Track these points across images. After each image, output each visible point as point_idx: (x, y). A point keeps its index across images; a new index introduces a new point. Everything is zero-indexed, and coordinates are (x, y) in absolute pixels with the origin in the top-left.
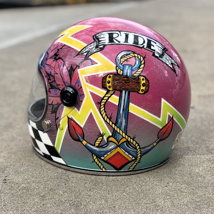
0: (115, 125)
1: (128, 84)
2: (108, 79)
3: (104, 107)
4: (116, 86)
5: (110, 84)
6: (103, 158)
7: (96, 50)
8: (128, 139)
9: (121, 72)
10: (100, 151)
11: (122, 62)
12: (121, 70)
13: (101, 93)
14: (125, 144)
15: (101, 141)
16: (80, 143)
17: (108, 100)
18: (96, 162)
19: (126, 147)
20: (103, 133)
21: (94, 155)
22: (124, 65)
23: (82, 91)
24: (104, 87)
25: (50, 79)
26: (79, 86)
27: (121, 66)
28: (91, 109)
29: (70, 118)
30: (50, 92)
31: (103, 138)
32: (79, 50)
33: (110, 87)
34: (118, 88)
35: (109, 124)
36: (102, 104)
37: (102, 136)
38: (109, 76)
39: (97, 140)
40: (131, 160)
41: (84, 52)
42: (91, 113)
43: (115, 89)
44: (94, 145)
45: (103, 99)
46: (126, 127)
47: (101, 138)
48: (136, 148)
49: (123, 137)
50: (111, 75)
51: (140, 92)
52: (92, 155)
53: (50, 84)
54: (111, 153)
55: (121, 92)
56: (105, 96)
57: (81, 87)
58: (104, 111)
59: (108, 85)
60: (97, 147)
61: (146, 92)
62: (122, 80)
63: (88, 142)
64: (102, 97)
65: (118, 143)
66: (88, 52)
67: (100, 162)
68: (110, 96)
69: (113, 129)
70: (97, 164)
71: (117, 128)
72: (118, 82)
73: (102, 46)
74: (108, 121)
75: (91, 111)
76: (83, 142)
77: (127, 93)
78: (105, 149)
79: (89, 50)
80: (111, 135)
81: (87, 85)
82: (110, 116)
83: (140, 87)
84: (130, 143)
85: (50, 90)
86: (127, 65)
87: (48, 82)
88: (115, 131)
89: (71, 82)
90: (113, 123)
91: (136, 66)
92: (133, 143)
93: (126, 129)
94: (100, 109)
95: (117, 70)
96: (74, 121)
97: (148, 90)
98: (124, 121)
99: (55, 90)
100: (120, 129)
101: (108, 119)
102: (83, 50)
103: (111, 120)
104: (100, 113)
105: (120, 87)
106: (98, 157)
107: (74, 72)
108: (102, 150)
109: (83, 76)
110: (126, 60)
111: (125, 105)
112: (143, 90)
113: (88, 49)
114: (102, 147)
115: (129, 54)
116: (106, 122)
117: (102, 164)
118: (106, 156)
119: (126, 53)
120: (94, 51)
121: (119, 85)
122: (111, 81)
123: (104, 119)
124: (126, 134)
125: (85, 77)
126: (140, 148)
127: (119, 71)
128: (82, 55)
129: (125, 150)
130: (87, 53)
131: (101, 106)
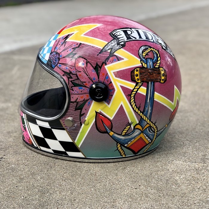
0: (143, 113)
1: (152, 75)
2: (136, 73)
3: (134, 98)
4: (143, 78)
5: (138, 77)
6: (126, 145)
7: (118, 47)
8: (150, 125)
9: (146, 65)
10: (125, 139)
11: (144, 56)
12: (145, 63)
13: (131, 85)
14: (148, 129)
15: (128, 130)
16: (107, 134)
17: (138, 92)
18: (119, 150)
19: (148, 132)
20: (131, 122)
21: (118, 144)
22: (146, 58)
23: (112, 86)
24: (133, 80)
25: (71, 78)
26: (108, 81)
27: (144, 60)
28: (122, 102)
29: (98, 113)
30: (72, 90)
31: (130, 127)
32: (102, 48)
33: (138, 79)
34: (145, 80)
35: (138, 113)
36: (132, 95)
37: (130, 125)
38: (136, 69)
39: (125, 130)
40: (148, 143)
41: (107, 49)
42: (122, 105)
43: (142, 81)
44: (121, 135)
45: (133, 91)
46: (151, 114)
47: (129, 127)
48: (154, 132)
49: (148, 124)
50: (138, 69)
51: (162, 82)
52: (117, 144)
53: (72, 82)
54: (135, 139)
55: (148, 83)
56: (135, 89)
57: (111, 82)
58: (134, 102)
59: (136, 78)
60: (123, 136)
61: (165, 81)
62: (147, 72)
63: (115, 133)
64: (132, 89)
65: (143, 129)
66: (112, 49)
67: (122, 149)
68: (139, 88)
69: (140, 117)
70: (119, 152)
71: (144, 115)
72: (144, 74)
73: (122, 43)
74: (137, 110)
75: (122, 103)
76: (110, 134)
77: (152, 84)
78: (130, 137)
79: (112, 47)
80: (138, 122)
81: (117, 80)
82: (139, 106)
83: (161, 77)
84: (152, 128)
85: (73, 88)
86: (149, 58)
87: (69, 80)
88: (142, 119)
89: (99, 78)
90: (141, 112)
91: (155, 58)
92: (153, 128)
93: (151, 115)
94: (130, 101)
95: (142, 64)
96: (103, 115)
97: (166, 79)
98: (150, 108)
99: (80, 87)
100: (146, 117)
101: (137, 109)
102: (105, 48)
103: (140, 109)
104: (131, 104)
105: (146, 78)
106: (122, 145)
107: (101, 69)
108: (127, 137)
109: (112, 72)
110: (147, 54)
111: (151, 94)
112: (163, 79)
113: (110, 46)
114: (128, 135)
115: (147, 49)
116: (135, 111)
117: (123, 151)
118: (129, 142)
119: (144, 48)
120: (117, 47)
121: (146, 77)
122: (138, 74)
123: (133, 109)
124: (150, 121)
125: (114, 73)
126: (157, 131)
127: (144, 64)
128: (106, 52)
129: (146, 134)
130: (110, 50)
131: (131, 97)
